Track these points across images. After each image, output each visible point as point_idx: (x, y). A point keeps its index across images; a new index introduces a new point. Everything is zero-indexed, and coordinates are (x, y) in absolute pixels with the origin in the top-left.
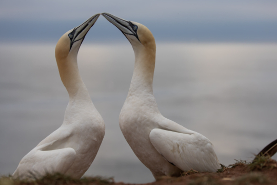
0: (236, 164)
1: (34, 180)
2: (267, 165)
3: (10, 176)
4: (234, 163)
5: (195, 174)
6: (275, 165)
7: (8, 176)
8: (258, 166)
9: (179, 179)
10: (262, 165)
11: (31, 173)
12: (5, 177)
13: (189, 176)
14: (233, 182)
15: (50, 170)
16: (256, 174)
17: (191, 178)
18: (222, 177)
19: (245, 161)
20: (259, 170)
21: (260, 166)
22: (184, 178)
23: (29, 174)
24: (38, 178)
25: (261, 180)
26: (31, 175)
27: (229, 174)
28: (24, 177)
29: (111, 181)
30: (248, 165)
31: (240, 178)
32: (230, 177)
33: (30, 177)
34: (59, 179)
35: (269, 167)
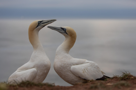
0: (114, 77)
1: (16, 84)
2: (129, 77)
3: (5, 82)
4: (113, 77)
5: (94, 82)
6: (133, 78)
7: (4, 82)
8: (124, 78)
9: (86, 84)
10: (126, 77)
11: (15, 81)
12: (2, 83)
13: (91, 83)
14: (112, 86)
15: (24, 79)
16: (123, 82)
17: (92, 84)
18: (107, 83)
19: (118, 76)
20: (125, 80)
21: (125, 78)
22: (88, 83)
23: (14, 81)
24: (18, 83)
25: (126, 85)
26: (15, 82)
27: (110, 82)
28: (12, 83)
29: (53, 85)
30: (119, 78)
31: (116, 84)
32: (111, 83)
33: (14, 83)
34: (28, 84)
35: (130, 78)
